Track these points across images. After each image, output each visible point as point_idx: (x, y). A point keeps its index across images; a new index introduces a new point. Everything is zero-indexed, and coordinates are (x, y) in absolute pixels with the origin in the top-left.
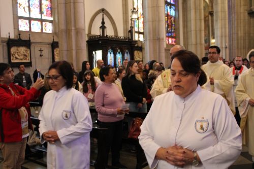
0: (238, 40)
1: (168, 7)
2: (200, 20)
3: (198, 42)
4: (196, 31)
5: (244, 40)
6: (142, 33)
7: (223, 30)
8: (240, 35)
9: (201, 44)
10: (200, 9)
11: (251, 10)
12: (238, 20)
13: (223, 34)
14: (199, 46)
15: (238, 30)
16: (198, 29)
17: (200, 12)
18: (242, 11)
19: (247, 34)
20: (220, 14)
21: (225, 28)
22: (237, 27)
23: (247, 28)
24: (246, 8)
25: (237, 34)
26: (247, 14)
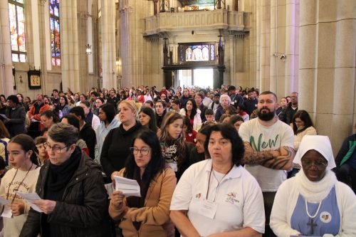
0: (132, 64)
1: (56, 23)
2: (74, 43)
3: (71, 68)
4: (69, 55)
5: (139, 65)
7: (110, 53)
9: (74, 70)
10: (73, 31)
11: (145, 34)
12: (132, 43)
13: (111, 60)
14: (72, 72)
16: (71, 52)
17: (74, 34)
18: (137, 34)
19: (142, 59)
20: (106, 36)
21: (113, 52)
23: (142, 52)
24: (142, 30)
26: (142, 37)
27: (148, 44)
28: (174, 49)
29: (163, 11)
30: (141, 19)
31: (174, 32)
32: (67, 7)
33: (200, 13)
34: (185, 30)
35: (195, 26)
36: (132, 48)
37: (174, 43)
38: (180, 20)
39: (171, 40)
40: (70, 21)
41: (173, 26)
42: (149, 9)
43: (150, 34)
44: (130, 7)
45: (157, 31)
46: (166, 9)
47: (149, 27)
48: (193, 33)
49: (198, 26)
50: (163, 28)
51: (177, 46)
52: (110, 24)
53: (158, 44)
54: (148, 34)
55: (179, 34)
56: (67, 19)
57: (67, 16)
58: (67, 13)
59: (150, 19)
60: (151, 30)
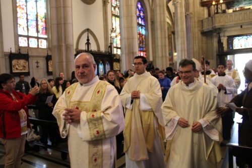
1: (140, 28)
2: (165, 38)
3: (164, 55)
4: (162, 46)
6: (120, 48)
8: (195, 49)
9: (166, 57)
10: (165, 30)
11: (203, 31)
12: (193, 38)
13: (183, 49)
14: (164, 58)
15: (194, 46)
16: (163, 45)
17: (165, 32)
18: (196, 31)
19: (200, 49)
20: (180, 33)
21: (184, 44)
22: (193, 43)
23: (200, 44)
24: (200, 29)
25: (193, 48)
26: (200, 33)
27: (204, 38)
28: (224, 41)
29: (217, 13)
30: (199, 21)
31: (224, 28)
32: (160, 14)
33: (245, 12)
34: (235, 25)
35: (243, 21)
36: (193, 41)
37: (224, 36)
38: (231, 18)
39: (221, 35)
40: (162, 23)
41: (226, 23)
42: (204, 12)
43: (207, 30)
44: (191, 13)
45: (213, 28)
46: (220, 11)
47: (205, 26)
48: (241, 27)
49: (246, 21)
50: (217, 25)
51: (226, 38)
52: (182, 25)
53: (212, 38)
54: (205, 31)
55: (229, 29)
57: (160, 20)
58: (160, 18)
59: (207, 20)
60: (207, 28)
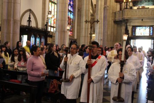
0: (107, 36)
1: (69, 13)
3: (86, 35)
4: (85, 28)
5: (111, 36)
6: (53, 27)
7: (100, 29)
8: (109, 33)
9: (88, 37)
10: (88, 16)
11: (115, 20)
12: (108, 25)
13: (100, 32)
15: (108, 30)
16: (87, 27)
18: (110, 20)
19: (112, 33)
23: (112, 30)
24: (113, 18)
25: (107, 33)
26: (113, 22)
27: (116, 26)
28: (130, 29)
29: (127, 8)
30: (113, 13)
31: (130, 20)
32: (86, 4)
33: (146, 10)
34: (138, 19)
35: (144, 16)
36: (108, 27)
37: (130, 26)
38: (136, 13)
39: (128, 24)
40: (87, 11)
41: (132, 16)
42: (117, 6)
43: (118, 20)
44: (108, 6)
45: (122, 19)
46: (128, 7)
47: (117, 17)
48: (142, 20)
49: (146, 16)
50: (126, 17)
51: (131, 27)
52: (101, 14)
53: (121, 26)
54: (117, 20)
55: (134, 21)
56: (86, 10)
57: (86, 9)
58: (86, 7)
59: (118, 12)
60: (118, 18)
